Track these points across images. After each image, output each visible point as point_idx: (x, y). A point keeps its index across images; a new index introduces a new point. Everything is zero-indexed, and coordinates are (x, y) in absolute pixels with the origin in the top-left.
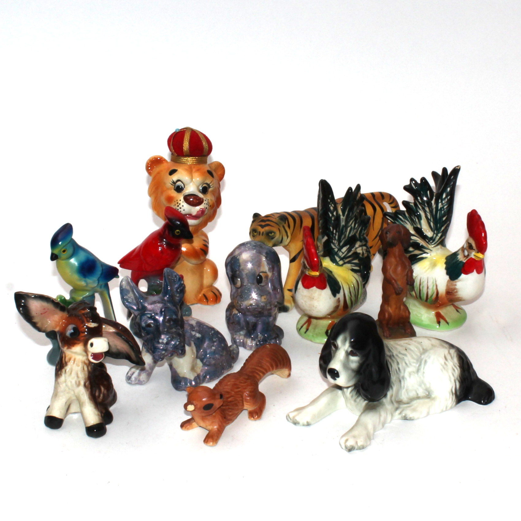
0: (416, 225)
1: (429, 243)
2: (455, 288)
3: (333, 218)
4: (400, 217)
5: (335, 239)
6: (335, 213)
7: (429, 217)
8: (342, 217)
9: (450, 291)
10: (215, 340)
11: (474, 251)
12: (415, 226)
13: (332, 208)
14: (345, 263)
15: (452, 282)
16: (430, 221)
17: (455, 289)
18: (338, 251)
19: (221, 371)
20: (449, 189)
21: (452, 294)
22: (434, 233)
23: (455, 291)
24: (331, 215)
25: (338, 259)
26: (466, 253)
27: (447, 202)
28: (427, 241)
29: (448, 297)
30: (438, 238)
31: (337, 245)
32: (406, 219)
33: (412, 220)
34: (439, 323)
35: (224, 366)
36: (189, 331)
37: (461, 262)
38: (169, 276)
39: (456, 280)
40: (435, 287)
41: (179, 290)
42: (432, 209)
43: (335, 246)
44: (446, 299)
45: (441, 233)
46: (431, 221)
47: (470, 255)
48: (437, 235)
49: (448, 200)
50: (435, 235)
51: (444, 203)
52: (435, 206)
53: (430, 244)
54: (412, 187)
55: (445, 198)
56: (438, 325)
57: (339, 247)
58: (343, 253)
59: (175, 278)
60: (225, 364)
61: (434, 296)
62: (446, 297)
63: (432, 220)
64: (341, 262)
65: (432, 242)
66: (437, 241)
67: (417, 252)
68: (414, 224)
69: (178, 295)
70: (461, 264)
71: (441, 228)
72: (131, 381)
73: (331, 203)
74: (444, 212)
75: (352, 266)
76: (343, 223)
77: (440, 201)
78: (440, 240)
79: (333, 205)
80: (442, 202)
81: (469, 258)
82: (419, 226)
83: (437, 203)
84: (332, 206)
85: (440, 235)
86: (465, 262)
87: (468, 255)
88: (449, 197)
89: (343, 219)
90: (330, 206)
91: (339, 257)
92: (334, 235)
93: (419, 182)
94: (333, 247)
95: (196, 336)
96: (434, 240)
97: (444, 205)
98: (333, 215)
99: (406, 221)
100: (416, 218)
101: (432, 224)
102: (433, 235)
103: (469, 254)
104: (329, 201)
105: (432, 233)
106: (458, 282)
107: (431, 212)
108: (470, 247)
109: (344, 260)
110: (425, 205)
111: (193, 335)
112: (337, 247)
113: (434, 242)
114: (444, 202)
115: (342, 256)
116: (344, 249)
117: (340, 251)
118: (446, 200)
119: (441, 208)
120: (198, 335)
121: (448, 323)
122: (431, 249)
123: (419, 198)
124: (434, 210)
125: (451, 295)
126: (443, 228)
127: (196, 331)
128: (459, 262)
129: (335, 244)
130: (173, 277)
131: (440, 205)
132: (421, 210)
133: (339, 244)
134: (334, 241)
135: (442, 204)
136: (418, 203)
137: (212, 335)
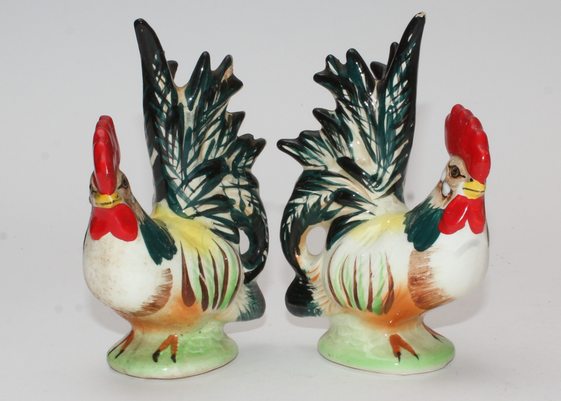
0: (342, 154)
1: (370, 187)
2: (427, 267)
3: (165, 108)
4: (311, 142)
5: (173, 158)
6: (169, 98)
7: (367, 131)
8: (186, 110)
9: (418, 276)
11: (463, 178)
12: (340, 155)
13: (162, 85)
14: (198, 214)
15: (420, 254)
16: (369, 140)
17: (428, 269)
18: (181, 186)
20: (404, 66)
21: (421, 282)
22: (379, 166)
23: (428, 273)
24: (160, 100)
25: (182, 203)
26: (447, 190)
27: (402, 93)
28: (367, 183)
29: (414, 292)
30: (387, 177)
31: (179, 170)
32: (321, 146)
33: (334, 144)
34: (398, 355)
37: (437, 210)
39: (429, 249)
40: (385, 271)
42: (373, 112)
43: (174, 172)
44: (409, 296)
45: (393, 163)
46: (371, 139)
47: (455, 191)
48: (385, 170)
49: (404, 90)
50: (381, 171)
51: (397, 97)
52: (378, 105)
53: (372, 189)
54: (331, 73)
55: (397, 86)
56: (397, 359)
57: (184, 178)
58: (194, 191)
61: (386, 291)
62: (411, 290)
63: (373, 137)
64: (190, 211)
65: (376, 187)
66: (387, 184)
67: (347, 210)
68: (337, 152)
70: (438, 215)
71: (392, 152)
73: (159, 73)
74: (397, 116)
75: (214, 223)
76: (189, 123)
77: (387, 93)
78: (393, 183)
79: (163, 78)
80: (391, 94)
81: (453, 197)
82: (348, 154)
83: (382, 98)
84: (162, 81)
85: (391, 169)
86: (443, 208)
87: (451, 193)
88: (405, 84)
89: (189, 114)
90: (157, 79)
91: (186, 199)
92: (170, 146)
93: (343, 61)
94: (171, 174)
96: (380, 182)
97: (396, 100)
98: (164, 101)
99: (323, 150)
100: (341, 136)
101: (373, 145)
102: (378, 170)
103: (453, 189)
104: (154, 67)
105: (376, 166)
106: (432, 252)
107: (371, 117)
108: (455, 173)
109: (196, 206)
110: (357, 106)
112: (180, 175)
113: (380, 187)
114: (395, 94)
115: (192, 198)
116: (195, 183)
117: (187, 185)
118: (400, 89)
119: (391, 107)
121: (416, 355)
122: (375, 202)
123: (345, 92)
124: (377, 114)
125: (419, 284)
126: (397, 153)
128: (432, 212)
129: (175, 168)
131: (388, 102)
132: (349, 120)
133: (184, 170)
134: (170, 160)
135: (393, 99)
136: (343, 106)
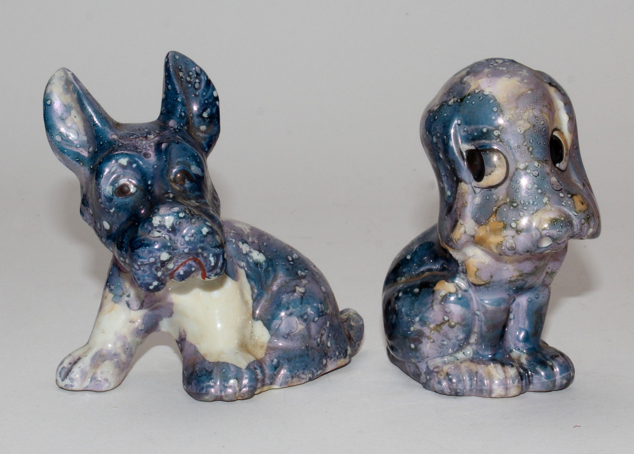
10: (303, 274)
19: (321, 359)
35: (329, 347)
36: (234, 241)
38: (180, 70)
41: (205, 115)
59: (197, 81)
60: (329, 344)
69: (203, 128)
72: (72, 380)
95: (251, 257)
111: (244, 252)
120: (258, 257)
127: (251, 244)
130: (190, 76)
137: (293, 261)
